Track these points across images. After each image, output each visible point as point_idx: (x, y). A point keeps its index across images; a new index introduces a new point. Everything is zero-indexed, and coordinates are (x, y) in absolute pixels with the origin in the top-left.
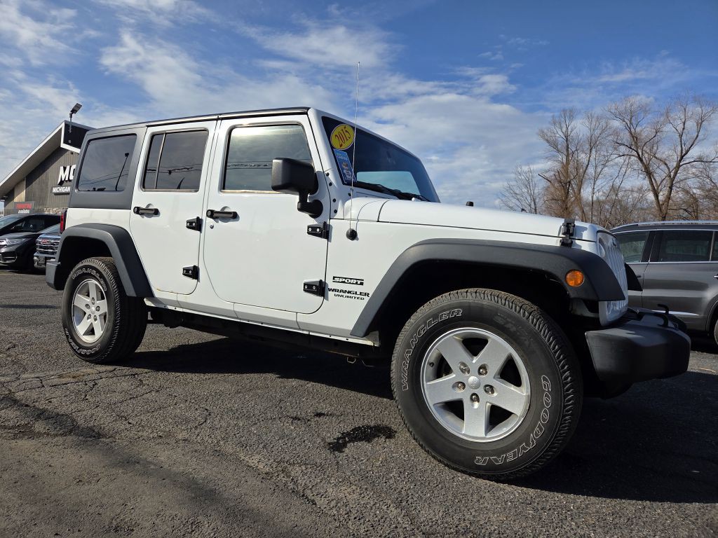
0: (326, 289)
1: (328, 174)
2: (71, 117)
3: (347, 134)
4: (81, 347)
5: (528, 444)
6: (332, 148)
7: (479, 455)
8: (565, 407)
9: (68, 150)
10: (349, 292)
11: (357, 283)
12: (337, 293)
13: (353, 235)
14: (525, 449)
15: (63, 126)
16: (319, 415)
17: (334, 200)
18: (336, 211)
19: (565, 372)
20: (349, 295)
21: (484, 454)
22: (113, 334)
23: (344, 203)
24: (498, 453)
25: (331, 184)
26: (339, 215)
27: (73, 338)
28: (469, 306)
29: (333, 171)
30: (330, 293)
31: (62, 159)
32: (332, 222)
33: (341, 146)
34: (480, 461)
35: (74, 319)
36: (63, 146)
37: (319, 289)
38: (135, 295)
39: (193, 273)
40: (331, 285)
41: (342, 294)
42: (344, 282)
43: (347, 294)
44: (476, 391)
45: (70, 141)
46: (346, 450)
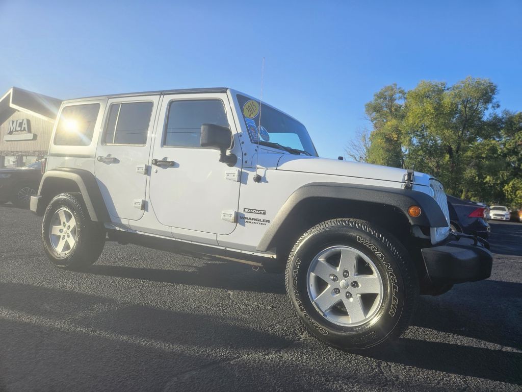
3: (254, 107)
41: (250, 221)
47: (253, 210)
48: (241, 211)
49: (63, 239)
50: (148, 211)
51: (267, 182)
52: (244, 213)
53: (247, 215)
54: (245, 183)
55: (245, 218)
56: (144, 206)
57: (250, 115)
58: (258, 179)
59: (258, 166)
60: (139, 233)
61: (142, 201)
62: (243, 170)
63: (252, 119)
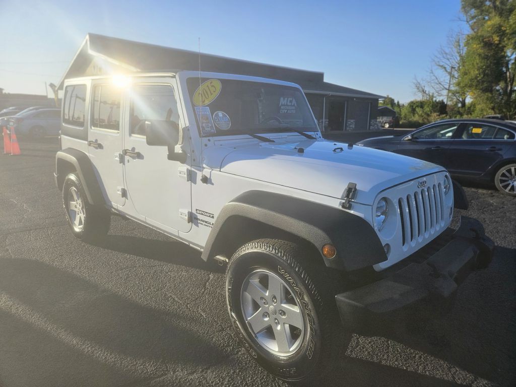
47: (203, 212)
48: (194, 212)
49: (78, 214)
50: (127, 199)
51: (213, 184)
52: (197, 214)
53: (200, 217)
54: (195, 183)
55: (198, 219)
56: (124, 194)
57: (203, 102)
58: (206, 180)
59: (204, 166)
60: (127, 216)
61: (122, 189)
62: (193, 169)
63: (207, 106)
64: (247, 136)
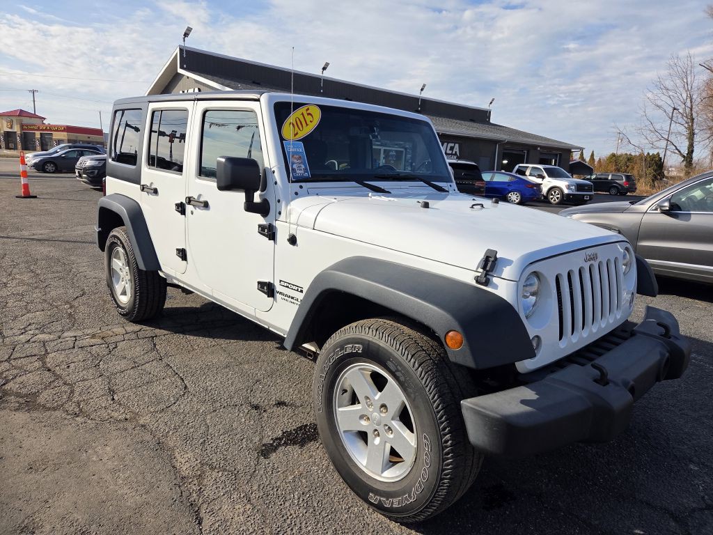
0: (275, 291)
1: (274, 172)
2: (184, 41)
4: (119, 306)
5: (410, 496)
6: (282, 139)
7: (372, 492)
8: (443, 470)
9: (183, 75)
10: (292, 298)
11: (297, 290)
12: (283, 297)
13: (293, 240)
14: (408, 501)
15: (178, 50)
16: (280, 404)
17: (279, 201)
18: (280, 213)
19: (445, 435)
20: (292, 300)
21: (377, 492)
22: (135, 300)
23: (287, 204)
24: (388, 495)
25: (276, 183)
26: (282, 217)
27: (113, 297)
28: (368, 345)
29: (279, 169)
30: (278, 295)
31: (181, 83)
32: (277, 224)
33: (296, 135)
34: (373, 498)
35: (114, 280)
36: (180, 71)
37: (268, 289)
38: (144, 269)
39: (183, 254)
40: (278, 288)
41: (286, 298)
42: (287, 287)
43: (290, 299)
44: (377, 427)
45: (185, 66)
46: (273, 456)
50: (188, 263)
63: (300, 141)
64: (354, 184)
